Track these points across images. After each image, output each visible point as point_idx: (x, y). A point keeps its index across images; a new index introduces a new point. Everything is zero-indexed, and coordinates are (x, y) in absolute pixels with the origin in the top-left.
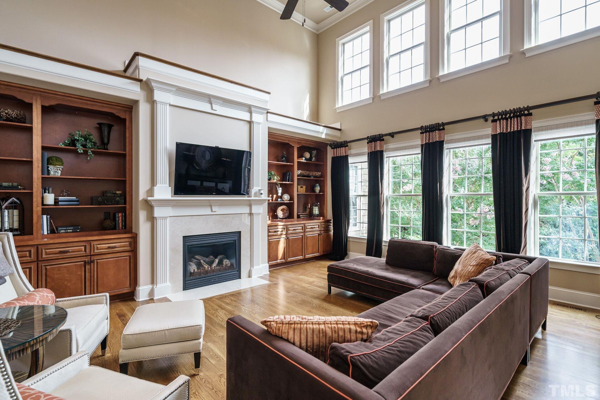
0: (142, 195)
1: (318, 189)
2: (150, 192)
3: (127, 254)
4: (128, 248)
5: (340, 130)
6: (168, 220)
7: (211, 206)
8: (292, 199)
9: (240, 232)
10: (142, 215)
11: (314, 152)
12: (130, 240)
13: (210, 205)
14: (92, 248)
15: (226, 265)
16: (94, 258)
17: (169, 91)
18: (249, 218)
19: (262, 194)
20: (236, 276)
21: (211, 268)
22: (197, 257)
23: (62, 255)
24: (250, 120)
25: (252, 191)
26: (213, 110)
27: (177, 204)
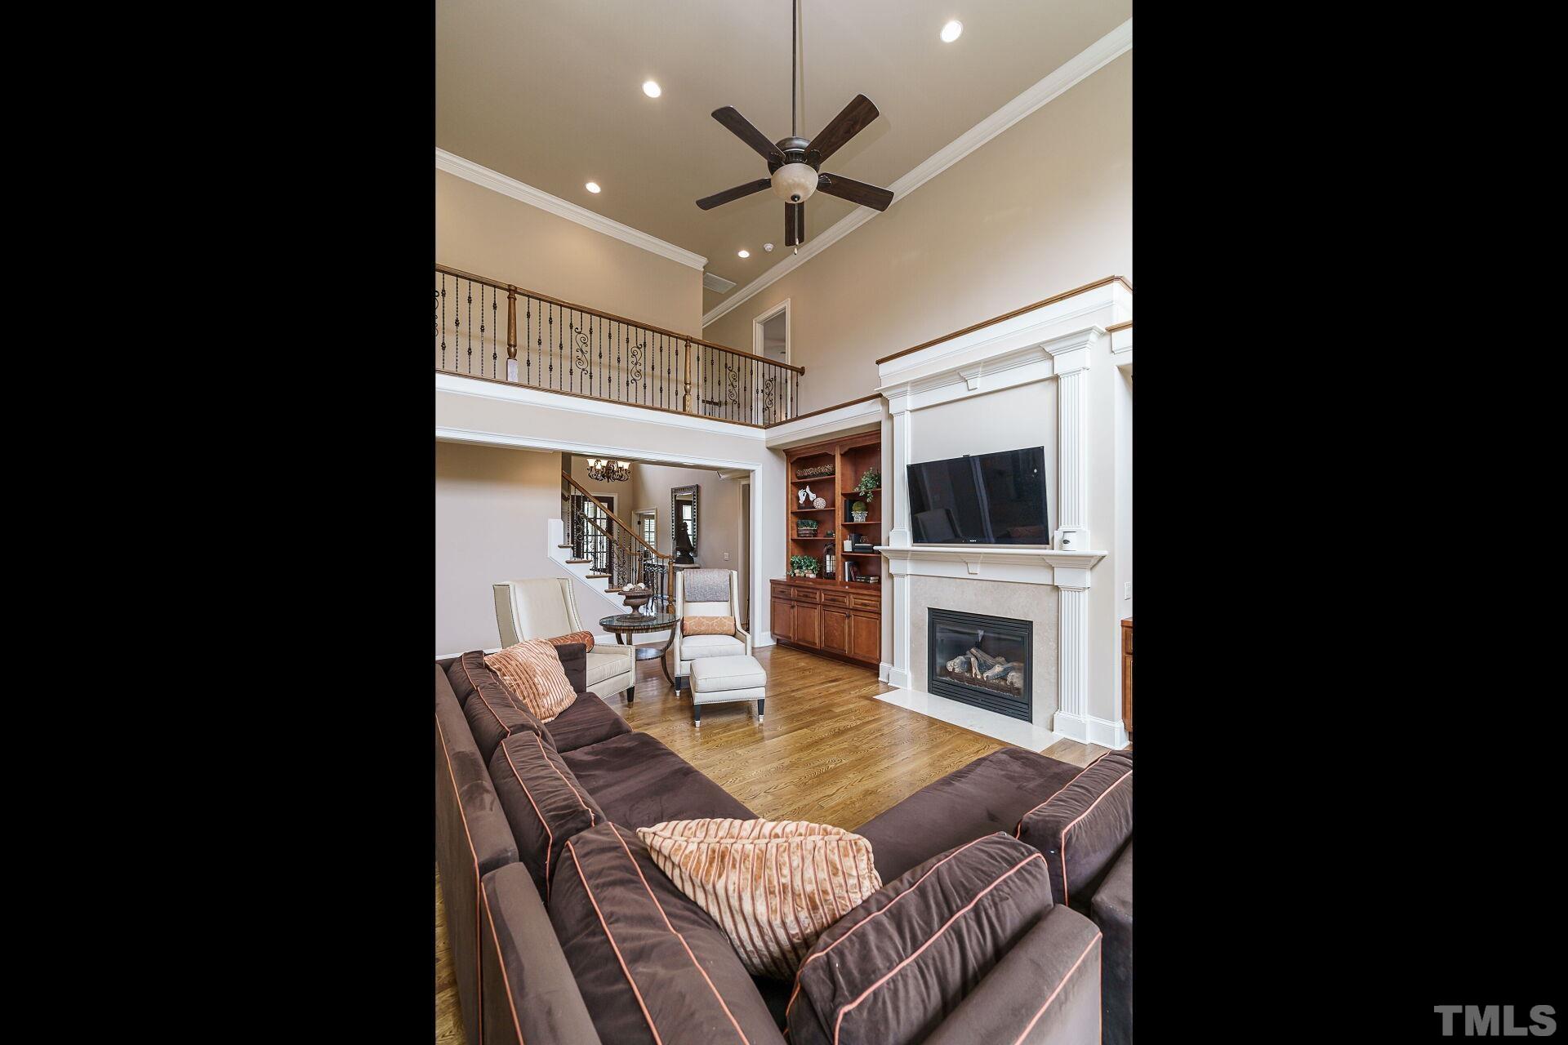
7: (967, 564)
9: (1031, 623)
13: (964, 561)
14: (851, 601)
15: (1012, 683)
16: (852, 613)
17: (904, 393)
18: (1054, 595)
19: (1066, 542)
20: (1022, 714)
21: (982, 678)
22: (973, 650)
23: (832, 604)
24: (1050, 375)
25: (1056, 535)
26: (969, 390)
27: (916, 557)
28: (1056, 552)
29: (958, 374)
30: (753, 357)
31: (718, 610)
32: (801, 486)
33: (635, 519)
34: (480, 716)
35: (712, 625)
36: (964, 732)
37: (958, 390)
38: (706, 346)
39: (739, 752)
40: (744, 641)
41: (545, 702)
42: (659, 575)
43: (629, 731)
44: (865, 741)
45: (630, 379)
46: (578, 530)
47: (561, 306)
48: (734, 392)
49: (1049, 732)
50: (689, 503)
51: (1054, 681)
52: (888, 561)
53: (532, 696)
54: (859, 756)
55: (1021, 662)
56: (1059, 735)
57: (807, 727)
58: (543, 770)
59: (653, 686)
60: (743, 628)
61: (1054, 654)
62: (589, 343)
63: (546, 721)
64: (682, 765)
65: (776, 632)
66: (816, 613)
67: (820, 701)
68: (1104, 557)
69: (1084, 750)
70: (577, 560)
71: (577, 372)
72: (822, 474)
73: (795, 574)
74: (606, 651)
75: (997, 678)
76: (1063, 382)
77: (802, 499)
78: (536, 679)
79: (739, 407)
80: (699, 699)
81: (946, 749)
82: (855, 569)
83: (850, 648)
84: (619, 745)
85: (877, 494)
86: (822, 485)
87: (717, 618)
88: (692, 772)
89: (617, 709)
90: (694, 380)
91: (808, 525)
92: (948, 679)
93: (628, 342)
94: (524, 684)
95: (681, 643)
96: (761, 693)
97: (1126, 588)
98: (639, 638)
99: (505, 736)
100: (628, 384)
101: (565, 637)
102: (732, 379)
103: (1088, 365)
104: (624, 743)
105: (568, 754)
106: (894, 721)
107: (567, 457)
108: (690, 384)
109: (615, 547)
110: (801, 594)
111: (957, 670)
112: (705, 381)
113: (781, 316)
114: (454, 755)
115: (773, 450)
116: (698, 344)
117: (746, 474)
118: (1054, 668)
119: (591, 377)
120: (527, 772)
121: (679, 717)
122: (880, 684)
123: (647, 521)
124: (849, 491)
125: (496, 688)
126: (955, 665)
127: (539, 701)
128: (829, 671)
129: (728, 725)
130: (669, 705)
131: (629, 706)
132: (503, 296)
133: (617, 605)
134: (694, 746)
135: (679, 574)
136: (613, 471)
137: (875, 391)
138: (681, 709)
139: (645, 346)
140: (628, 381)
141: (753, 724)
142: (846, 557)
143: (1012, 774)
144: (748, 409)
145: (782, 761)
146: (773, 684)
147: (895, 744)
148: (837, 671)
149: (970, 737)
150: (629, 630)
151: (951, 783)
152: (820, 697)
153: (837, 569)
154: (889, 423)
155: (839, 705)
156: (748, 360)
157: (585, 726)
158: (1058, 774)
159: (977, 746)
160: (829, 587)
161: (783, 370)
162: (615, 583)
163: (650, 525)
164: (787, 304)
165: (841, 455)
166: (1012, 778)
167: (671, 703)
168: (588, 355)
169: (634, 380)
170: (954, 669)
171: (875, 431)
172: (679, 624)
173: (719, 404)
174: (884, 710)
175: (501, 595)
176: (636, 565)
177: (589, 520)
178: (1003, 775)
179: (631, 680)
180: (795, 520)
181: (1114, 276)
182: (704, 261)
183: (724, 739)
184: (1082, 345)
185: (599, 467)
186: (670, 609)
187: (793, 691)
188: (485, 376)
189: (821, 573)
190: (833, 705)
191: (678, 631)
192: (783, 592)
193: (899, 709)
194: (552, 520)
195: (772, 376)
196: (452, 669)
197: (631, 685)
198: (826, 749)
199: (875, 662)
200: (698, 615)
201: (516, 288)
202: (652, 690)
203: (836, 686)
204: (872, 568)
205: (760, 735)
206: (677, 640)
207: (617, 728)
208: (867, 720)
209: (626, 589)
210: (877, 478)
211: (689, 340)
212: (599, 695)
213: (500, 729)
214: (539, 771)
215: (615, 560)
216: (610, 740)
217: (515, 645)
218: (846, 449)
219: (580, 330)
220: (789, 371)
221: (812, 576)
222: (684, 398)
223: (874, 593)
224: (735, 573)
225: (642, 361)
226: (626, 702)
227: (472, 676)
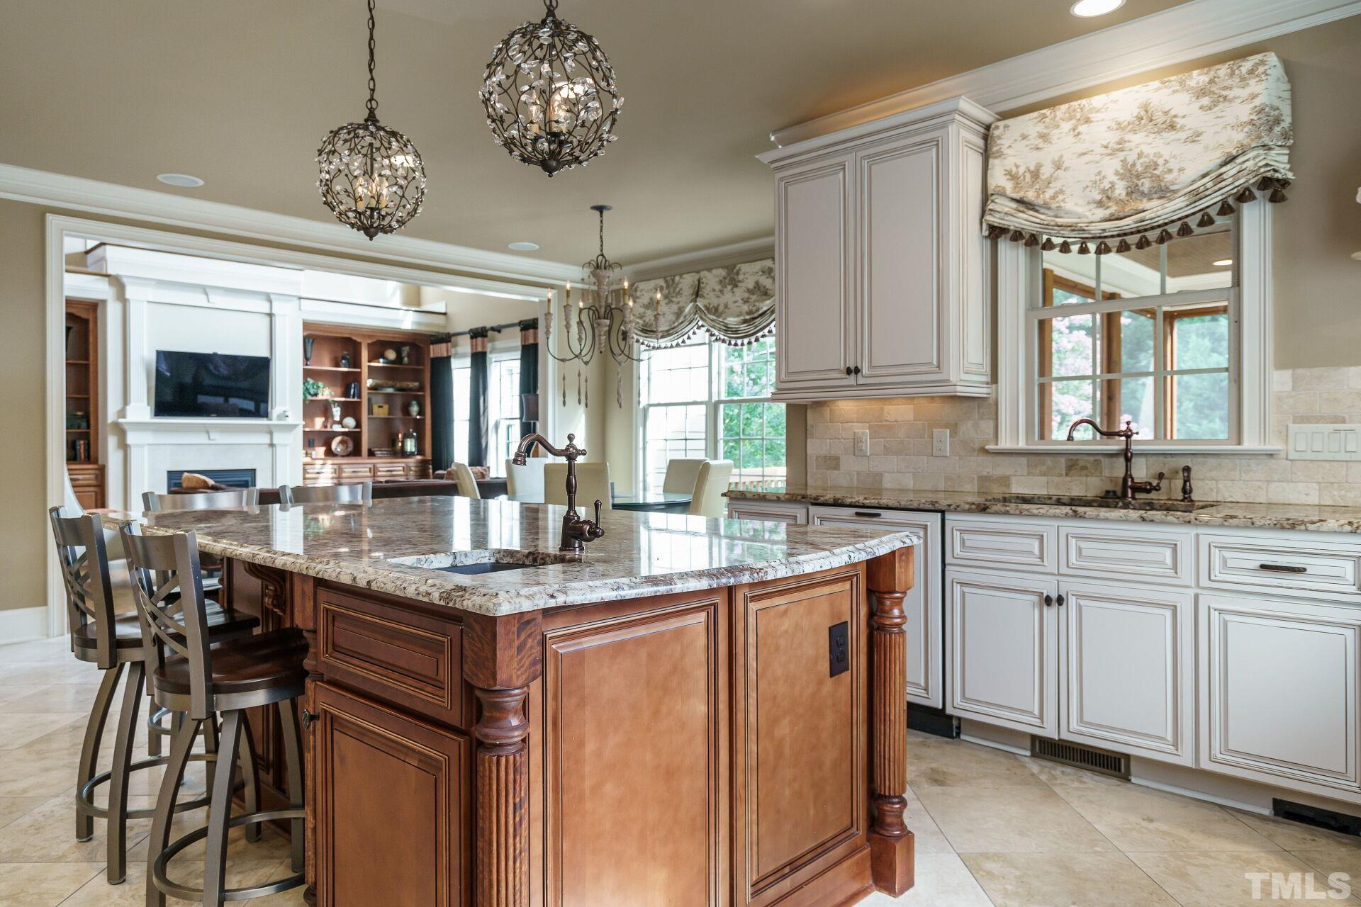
0: (111, 416)
1: (415, 409)
2: (122, 413)
3: (92, 489)
4: (93, 482)
5: (445, 314)
6: (146, 448)
7: (208, 432)
8: (358, 425)
9: (255, 470)
10: (112, 442)
11: (406, 350)
12: (97, 472)
13: (207, 430)
17: (146, 285)
19: (287, 416)
24: (269, 312)
25: (274, 412)
26: (210, 303)
28: (274, 422)
29: (203, 288)
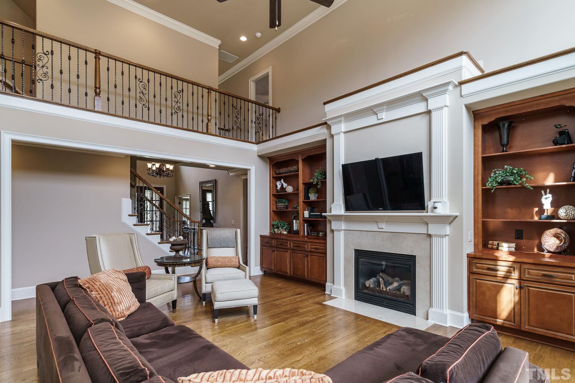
6: (342, 232)
7: (377, 222)
14: (308, 247)
15: (404, 292)
16: (309, 254)
17: (340, 122)
18: (428, 240)
19: (435, 208)
20: (410, 310)
21: (386, 290)
22: (381, 274)
23: (298, 248)
24: (426, 110)
25: (429, 204)
26: (378, 120)
27: (347, 219)
28: (429, 214)
29: (372, 110)
30: (249, 101)
31: (228, 253)
32: (278, 179)
33: (177, 201)
34: (73, 315)
35: (225, 262)
36: (376, 321)
37: (372, 120)
38: (220, 93)
39: (242, 337)
40: (244, 270)
41: (119, 307)
42: (192, 234)
43: (173, 325)
44: (318, 329)
45: (173, 111)
46: (141, 205)
47: (129, 64)
48: (237, 121)
49: (425, 321)
50: (210, 191)
51: (428, 290)
52: (330, 222)
53: (110, 304)
54: (315, 337)
55: (409, 280)
56: (431, 322)
57: (283, 321)
58: (115, 345)
59: (188, 300)
60: (244, 263)
61: (428, 274)
62: (147, 88)
63: (120, 320)
64: (207, 343)
65: (263, 266)
66: (288, 255)
67: (291, 306)
68: (457, 217)
69: (446, 330)
70: (140, 224)
71: (140, 106)
72: (291, 172)
73: (275, 232)
74: (159, 278)
75: (395, 290)
76: (434, 114)
77: (279, 187)
78: (113, 294)
79: (241, 131)
80: (217, 305)
81: (367, 331)
82: (311, 228)
83: (308, 275)
84: (167, 333)
85: (324, 183)
86: (291, 179)
87: (228, 257)
88: (214, 347)
89: (166, 312)
90: (213, 115)
91: (283, 202)
92: (366, 291)
93: (172, 89)
94: (105, 296)
95: (206, 273)
96: (255, 301)
97: (469, 235)
98: (179, 270)
99: (91, 326)
100: (172, 115)
101: (133, 269)
102: (236, 114)
103: (448, 105)
104: (170, 331)
105: (134, 339)
106: (336, 316)
107: (134, 160)
108: (211, 116)
109: (164, 216)
110: (279, 243)
111: (371, 286)
112: (220, 114)
113: (266, 77)
114: (55, 338)
115: (261, 157)
116: (216, 91)
117: (245, 172)
118: (428, 283)
119: (149, 109)
120: (104, 347)
121: (205, 317)
122: (326, 296)
123: (184, 202)
124: (307, 181)
125: (85, 298)
126: (370, 283)
127: (115, 307)
128: (296, 289)
129: (236, 321)
130: (198, 311)
131: (174, 312)
132: (91, 57)
133: (166, 250)
134: (214, 334)
135: (204, 232)
136: (163, 171)
137: (323, 120)
138: (206, 313)
139: (183, 91)
140: (172, 113)
141: (250, 320)
142: (305, 221)
143: (409, 342)
144: (246, 133)
145: (268, 342)
146: (262, 296)
147: (336, 330)
148: (300, 289)
149: (380, 324)
150: (173, 265)
151: (373, 348)
152: (290, 304)
153: (300, 228)
154: (331, 140)
155: (302, 308)
156: (246, 103)
157: (145, 322)
158: (436, 342)
159: (385, 330)
160: (294, 239)
161: (268, 109)
162: (165, 238)
163: (186, 205)
164: (270, 70)
165: (303, 160)
166: (409, 345)
167: (199, 310)
168: (147, 96)
169: (176, 112)
170: (370, 285)
171: (322, 145)
172: (204, 261)
173: (228, 130)
174: (329, 310)
175: (91, 243)
176: (178, 227)
177: (148, 200)
178: (403, 343)
179: (175, 295)
180: (275, 199)
181: (462, 52)
182: (219, 42)
183: (233, 330)
184: (445, 92)
185: (154, 168)
186: (199, 253)
187: (274, 301)
188: (80, 106)
189: (290, 231)
190: (298, 308)
191: (204, 266)
192: (267, 242)
193: (338, 309)
194: (125, 199)
195: (261, 113)
196: (57, 288)
197: (175, 299)
198: (295, 333)
199: (323, 283)
200: (217, 256)
201: (100, 52)
202: (187, 302)
203: (300, 297)
204: (320, 228)
205: (255, 326)
206: (203, 271)
207: (166, 323)
208: (319, 316)
209: (172, 240)
210: (324, 174)
211: (210, 89)
212: (155, 304)
213: (87, 322)
214: (113, 346)
215: (165, 224)
216: (161, 330)
217: (99, 273)
218: (305, 156)
219: (141, 80)
220: (271, 110)
221: (285, 233)
222: (207, 124)
223: (323, 242)
224: (239, 230)
225: (181, 101)
226: (172, 309)
227: (70, 292)
